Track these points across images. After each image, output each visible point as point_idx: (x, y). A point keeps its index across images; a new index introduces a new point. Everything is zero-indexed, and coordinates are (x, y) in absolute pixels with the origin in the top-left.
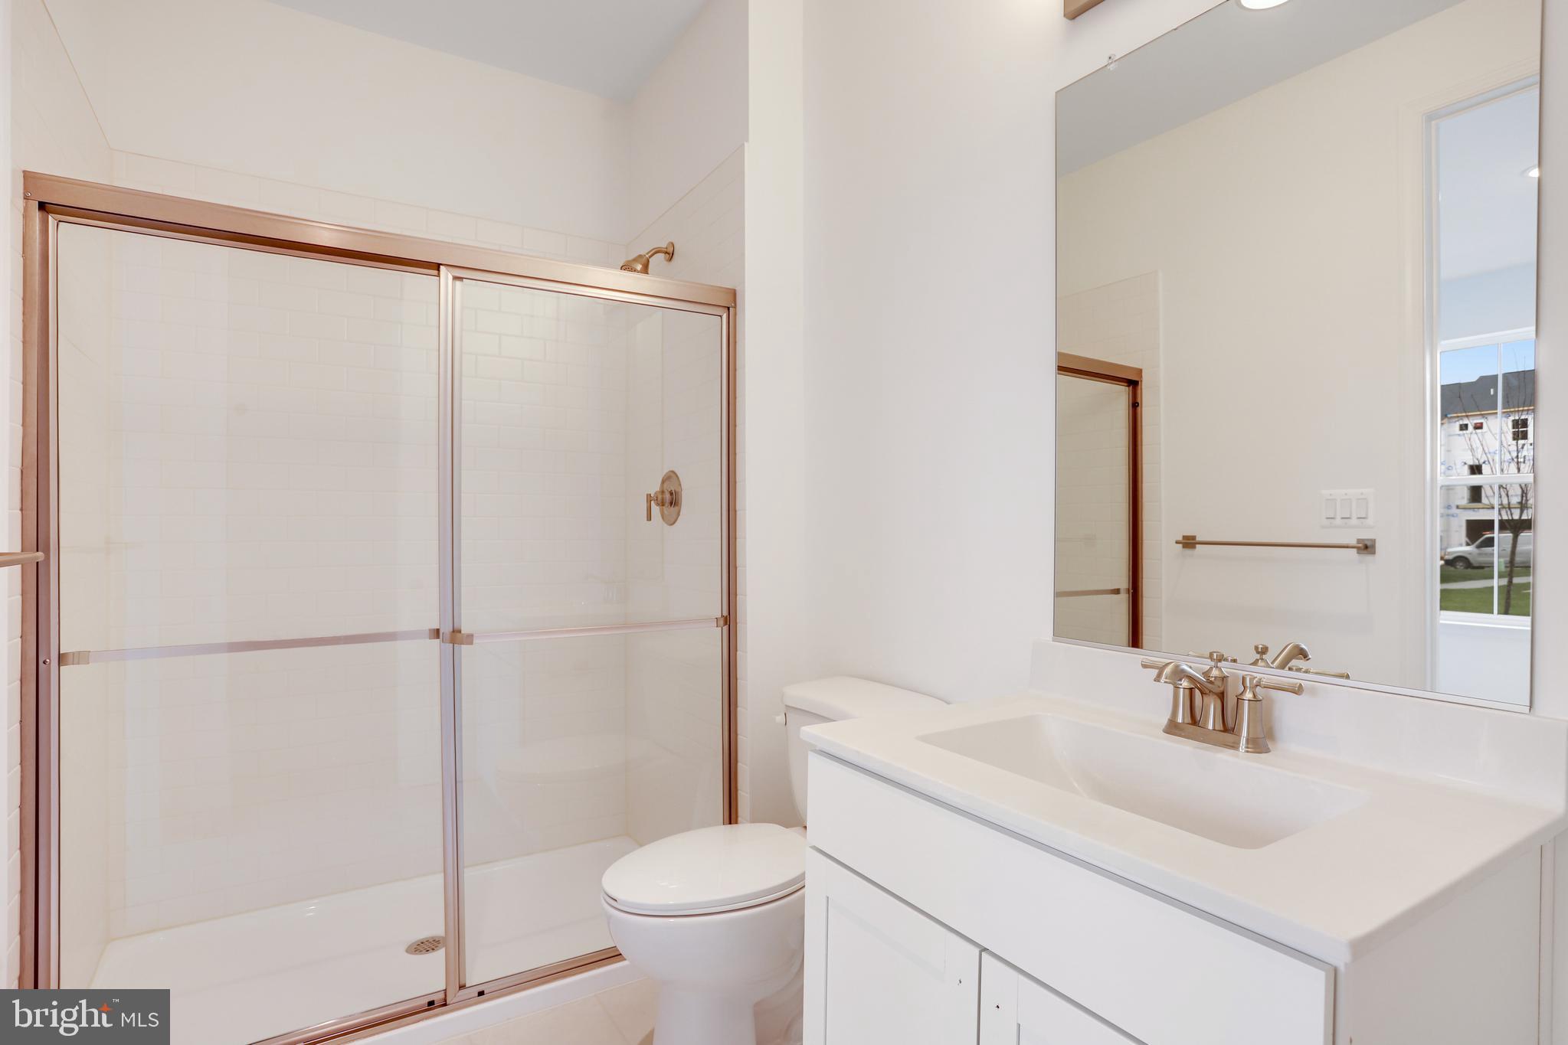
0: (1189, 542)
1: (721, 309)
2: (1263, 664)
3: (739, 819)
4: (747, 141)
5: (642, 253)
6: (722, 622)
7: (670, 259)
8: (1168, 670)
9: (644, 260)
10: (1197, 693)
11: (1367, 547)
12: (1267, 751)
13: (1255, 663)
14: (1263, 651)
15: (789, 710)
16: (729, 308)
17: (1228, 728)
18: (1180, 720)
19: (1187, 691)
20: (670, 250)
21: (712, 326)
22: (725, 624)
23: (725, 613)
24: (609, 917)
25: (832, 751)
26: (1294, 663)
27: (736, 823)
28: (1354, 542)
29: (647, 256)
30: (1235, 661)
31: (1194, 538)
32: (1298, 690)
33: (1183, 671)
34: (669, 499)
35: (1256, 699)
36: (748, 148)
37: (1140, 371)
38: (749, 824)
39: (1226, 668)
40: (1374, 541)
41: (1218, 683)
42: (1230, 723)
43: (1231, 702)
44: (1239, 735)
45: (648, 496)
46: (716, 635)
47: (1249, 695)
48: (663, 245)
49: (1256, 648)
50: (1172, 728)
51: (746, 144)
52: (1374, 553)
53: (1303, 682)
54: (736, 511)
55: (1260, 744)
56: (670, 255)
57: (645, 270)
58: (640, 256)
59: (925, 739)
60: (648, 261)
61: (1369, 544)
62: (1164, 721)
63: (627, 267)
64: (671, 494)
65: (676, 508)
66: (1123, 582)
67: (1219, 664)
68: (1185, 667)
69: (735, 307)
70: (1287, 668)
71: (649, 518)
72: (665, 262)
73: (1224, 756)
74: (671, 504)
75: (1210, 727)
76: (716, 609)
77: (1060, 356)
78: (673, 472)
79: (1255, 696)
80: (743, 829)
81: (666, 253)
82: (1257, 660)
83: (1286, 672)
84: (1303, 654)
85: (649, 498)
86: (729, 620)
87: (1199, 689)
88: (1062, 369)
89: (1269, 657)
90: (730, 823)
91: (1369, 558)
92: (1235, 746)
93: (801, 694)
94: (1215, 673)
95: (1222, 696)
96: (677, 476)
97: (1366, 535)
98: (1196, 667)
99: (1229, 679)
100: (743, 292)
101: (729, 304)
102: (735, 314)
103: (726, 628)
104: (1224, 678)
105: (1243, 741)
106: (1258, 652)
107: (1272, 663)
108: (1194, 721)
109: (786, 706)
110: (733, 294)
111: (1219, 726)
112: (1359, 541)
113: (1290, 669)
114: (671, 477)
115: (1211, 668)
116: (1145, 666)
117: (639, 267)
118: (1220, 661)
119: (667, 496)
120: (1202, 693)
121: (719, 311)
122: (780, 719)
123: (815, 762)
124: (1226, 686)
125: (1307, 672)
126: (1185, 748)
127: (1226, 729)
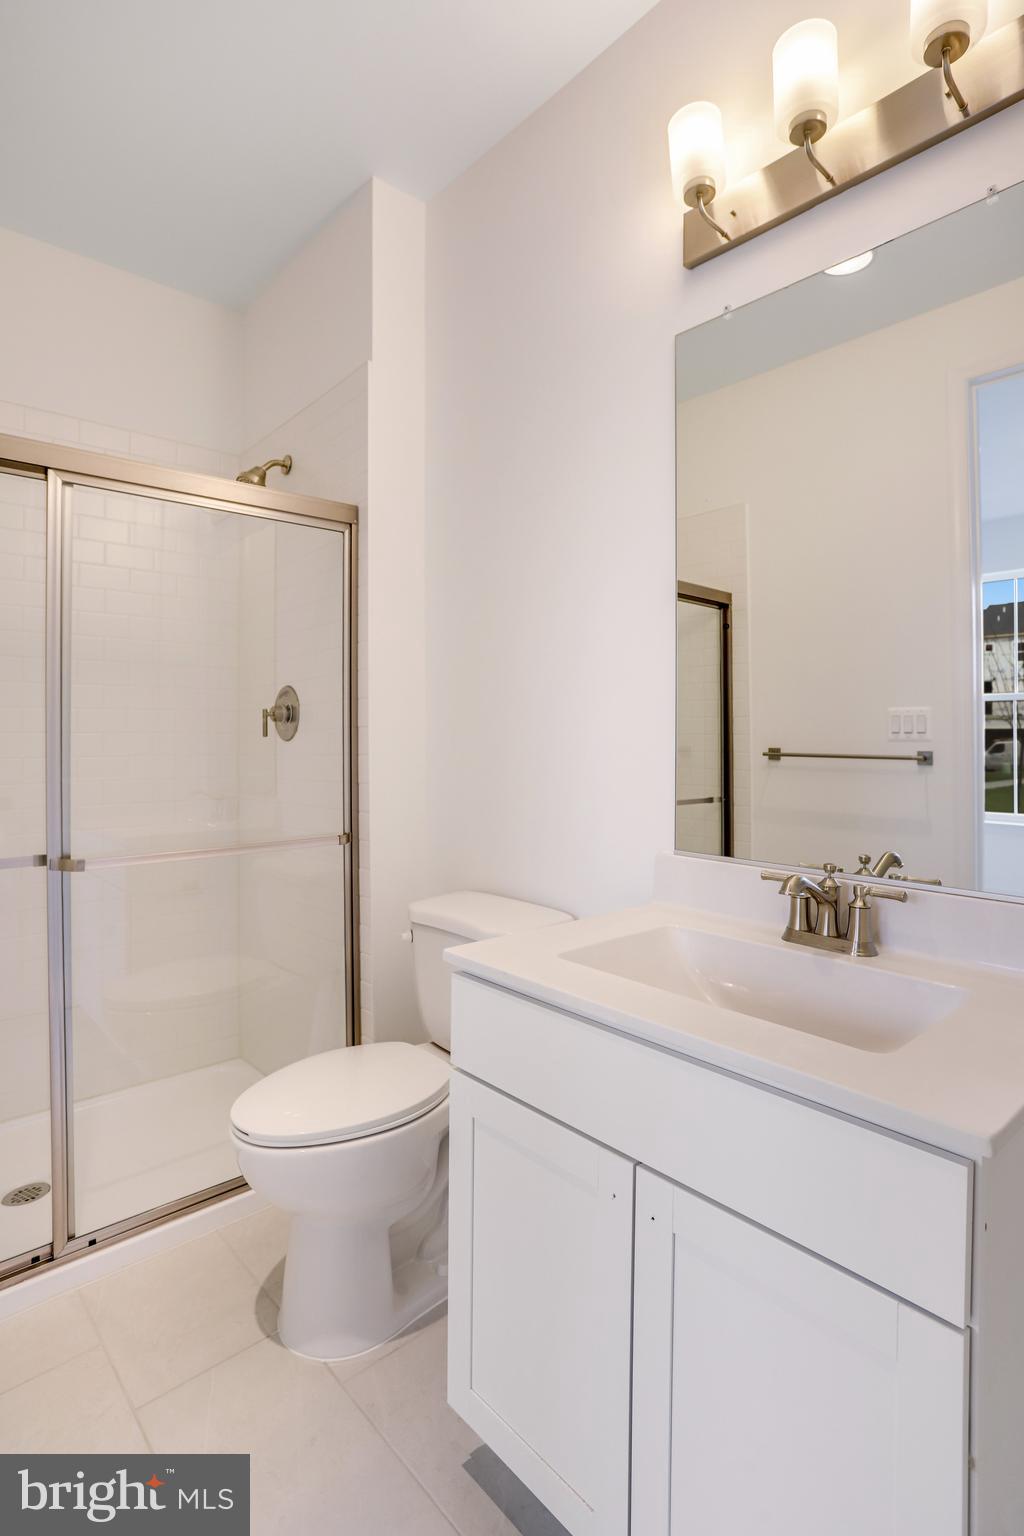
0: (774, 754)
1: (343, 525)
2: (866, 873)
3: (363, 1038)
4: (371, 359)
5: (260, 466)
6: (344, 839)
7: (288, 472)
8: (792, 882)
9: (261, 472)
10: (813, 901)
11: (925, 759)
12: (876, 954)
13: (859, 872)
14: (866, 861)
15: (415, 927)
16: (351, 525)
17: (841, 934)
18: (797, 928)
19: (803, 901)
20: (288, 463)
21: (333, 542)
22: (348, 841)
23: (347, 830)
24: (238, 1151)
25: (477, 972)
26: (892, 871)
27: (360, 1043)
28: (914, 755)
29: (264, 468)
30: (841, 871)
31: (778, 750)
32: (903, 898)
33: (804, 882)
34: (286, 714)
35: (865, 907)
36: (373, 367)
37: (729, 596)
38: (373, 1045)
39: (838, 879)
40: (931, 753)
41: (832, 892)
42: (843, 930)
43: (843, 908)
44: (851, 940)
45: (265, 711)
46: (338, 853)
47: (859, 904)
48: (280, 458)
49: (861, 858)
50: (789, 935)
51: (369, 362)
52: (931, 764)
53: (906, 890)
54: (357, 727)
55: (868, 949)
56: (287, 468)
57: (262, 482)
58: (257, 468)
59: (565, 956)
60: (265, 474)
61: (927, 755)
62: (783, 929)
63: (243, 478)
64: (288, 709)
65: (294, 724)
66: (716, 792)
67: (832, 875)
68: (805, 879)
69: (357, 524)
70: (887, 875)
71: (265, 734)
72: (282, 475)
73: (840, 960)
74: (288, 719)
75: (825, 934)
76: (338, 826)
77: (680, 584)
78: (290, 687)
79: (864, 904)
80: (368, 1049)
81: (283, 466)
82: (861, 870)
83: (885, 880)
84: (895, 861)
85: (266, 714)
86: (351, 838)
87: (814, 897)
88: (681, 596)
89: (870, 866)
90: (353, 1045)
91: (927, 768)
92: (845, 951)
93: (428, 909)
94: (829, 883)
95: (835, 904)
96: (294, 691)
97: (925, 748)
98: (812, 878)
99: (841, 889)
100: (366, 508)
101: (351, 521)
102: (357, 531)
103: (348, 846)
104: (837, 888)
105: (855, 946)
106: (862, 862)
107: (873, 870)
108: (810, 929)
109: (413, 923)
110: (355, 511)
111: (833, 933)
112: (919, 753)
113: (890, 877)
114: (288, 692)
115: (825, 879)
116: (764, 878)
117: (256, 479)
118: (833, 872)
119: (285, 711)
120: (818, 903)
121: (341, 528)
122: (407, 936)
123: (459, 985)
124: (838, 897)
125: (905, 879)
126: (804, 956)
127: (839, 936)
